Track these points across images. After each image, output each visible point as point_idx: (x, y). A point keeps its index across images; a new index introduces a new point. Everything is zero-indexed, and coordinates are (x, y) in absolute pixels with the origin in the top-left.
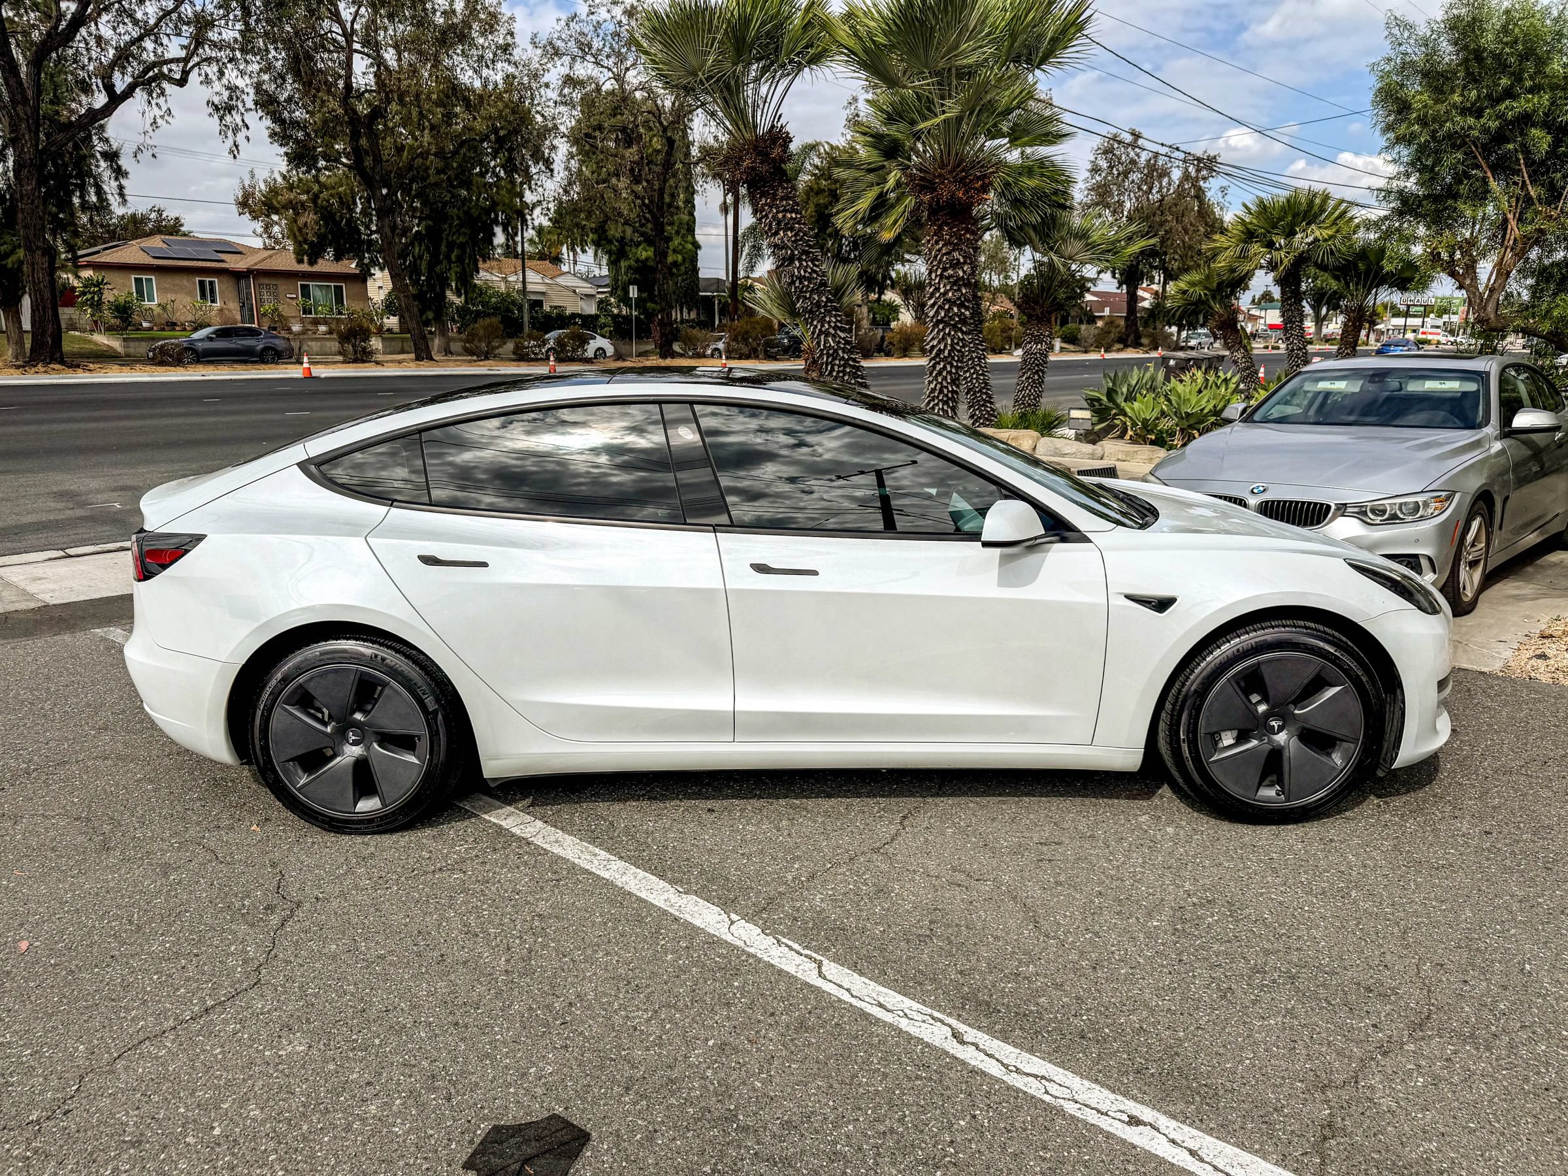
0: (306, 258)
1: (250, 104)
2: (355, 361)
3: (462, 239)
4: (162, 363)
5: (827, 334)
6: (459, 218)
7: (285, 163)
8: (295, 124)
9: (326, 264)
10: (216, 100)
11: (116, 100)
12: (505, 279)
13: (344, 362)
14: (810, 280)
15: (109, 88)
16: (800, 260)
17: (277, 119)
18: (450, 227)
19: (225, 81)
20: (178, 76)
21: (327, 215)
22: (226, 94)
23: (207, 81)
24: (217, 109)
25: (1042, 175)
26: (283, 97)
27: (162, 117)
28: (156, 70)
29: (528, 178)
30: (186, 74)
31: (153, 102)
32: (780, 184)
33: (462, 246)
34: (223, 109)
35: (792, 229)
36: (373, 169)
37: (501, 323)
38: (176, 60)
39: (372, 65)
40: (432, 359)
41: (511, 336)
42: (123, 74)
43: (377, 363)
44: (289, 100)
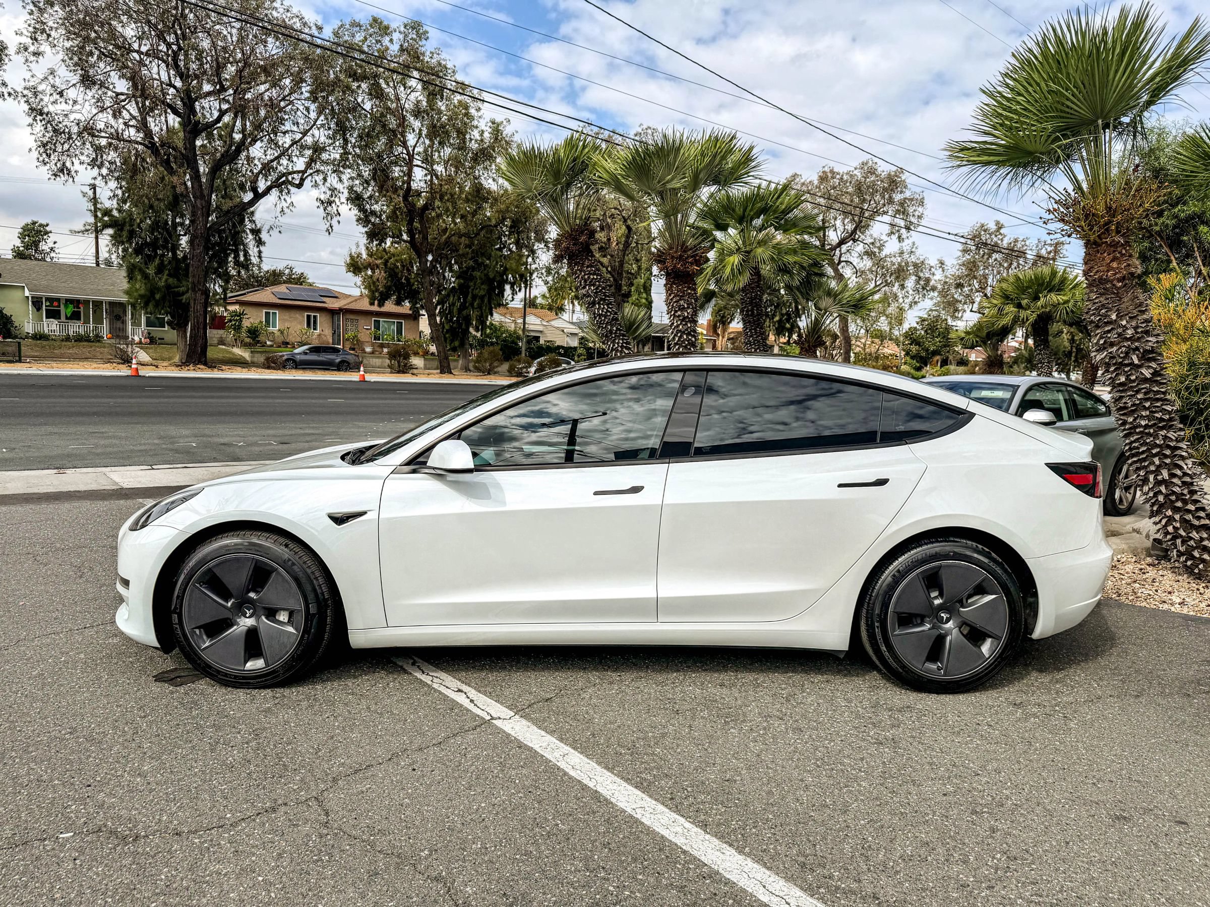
0: (376, 302)
1: (343, 200)
2: (399, 372)
3: (482, 293)
4: (269, 368)
5: (617, 351)
6: (481, 279)
7: (365, 238)
8: (373, 213)
9: (390, 306)
10: (323, 197)
11: (258, 196)
12: (515, 322)
13: (391, 373)
14: (606, 316)
15: (254, 189)
16: (599, 303)
17: (362, 209)
18: (475, 284)
19: (328, 185)
20: (297, 182)
21: (392, 273)
22: (329, 193)
23: (316, 185)
24: (322, 202)
25: (803, 254)
26: (365, 196)
27: (288, 207)
28: (284, 179)
29: (533, 252)
30: (302, 180)
31: (282, 198)
32: (587, 258)
33: (482, 298)
34: (327, 203)
35: (594, 285)
36: (421, 244)
37: (501, 350)
38: (299, 172)
39: (426, 175)
40: (451, 373)
41: (507, 359)
42: (266, 180)
43: (413, 374)
44: (370, 197)
